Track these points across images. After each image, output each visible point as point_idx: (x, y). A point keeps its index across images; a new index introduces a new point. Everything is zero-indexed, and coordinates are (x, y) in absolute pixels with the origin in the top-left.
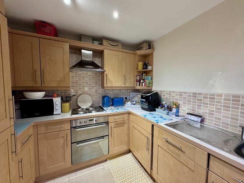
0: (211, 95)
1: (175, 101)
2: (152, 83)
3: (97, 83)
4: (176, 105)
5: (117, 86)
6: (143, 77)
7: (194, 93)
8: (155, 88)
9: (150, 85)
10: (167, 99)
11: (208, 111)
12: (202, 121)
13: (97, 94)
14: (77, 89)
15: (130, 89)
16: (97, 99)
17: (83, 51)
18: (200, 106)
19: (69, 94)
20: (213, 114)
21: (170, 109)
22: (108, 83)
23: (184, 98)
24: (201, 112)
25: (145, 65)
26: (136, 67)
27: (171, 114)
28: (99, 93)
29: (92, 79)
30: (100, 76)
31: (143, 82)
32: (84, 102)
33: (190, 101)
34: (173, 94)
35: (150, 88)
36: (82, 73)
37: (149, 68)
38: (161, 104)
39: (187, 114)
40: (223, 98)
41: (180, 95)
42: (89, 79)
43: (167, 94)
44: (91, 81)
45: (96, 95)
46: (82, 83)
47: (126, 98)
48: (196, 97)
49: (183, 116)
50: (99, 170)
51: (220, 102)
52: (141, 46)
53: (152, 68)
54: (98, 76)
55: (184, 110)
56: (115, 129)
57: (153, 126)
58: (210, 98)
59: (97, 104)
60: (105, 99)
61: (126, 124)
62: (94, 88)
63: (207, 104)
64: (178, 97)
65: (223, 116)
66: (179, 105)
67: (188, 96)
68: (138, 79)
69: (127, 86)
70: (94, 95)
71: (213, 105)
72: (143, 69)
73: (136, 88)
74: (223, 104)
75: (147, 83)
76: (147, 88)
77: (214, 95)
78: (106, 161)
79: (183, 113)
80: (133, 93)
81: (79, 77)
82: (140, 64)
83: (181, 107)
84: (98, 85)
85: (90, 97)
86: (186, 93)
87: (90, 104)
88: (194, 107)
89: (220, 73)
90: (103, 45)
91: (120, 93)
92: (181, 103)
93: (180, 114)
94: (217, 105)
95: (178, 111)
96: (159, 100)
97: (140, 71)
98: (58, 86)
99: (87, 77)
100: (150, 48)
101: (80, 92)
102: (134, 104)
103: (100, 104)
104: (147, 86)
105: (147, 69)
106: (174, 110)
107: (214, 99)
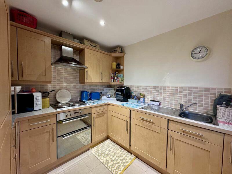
0: (164, 87)
1: (142, 93)
2: (124, 79)
3: (75, 79)
4: (143, 95)
5: (96, 82)
6: (116, 75)
7: (154, 87)
8: (126, 84)
9: (122, 81)
10: (136, 91)
11: (162, 98)
12: (160, 104)
13: (75, 89)
14: (55, 83)
15: (104, 85)
16: (75, 94)
17: (63, 47)
18: (158, 95)
19: (45, 90)
20: (165, 99)
21: (139, 99)
22: (88, 79)
23: (148, 90)
24: (158, 99)
25: (118, 65)
26: (111, 66)
27: (140, 102)
28: (77, 89)
29: (71, 75)
30: (78, 72)
31: (117, 79)
32: (63, 97)
33: (152, 92)
34: (140, 88)
35: (122, 84)
36: (61, 69)
37: (122, 67)
38: (132, 96)
39: (150, 101)
40: (170, 88)
41: (145, 88)
42: (68, 75)
43: (135, 88)
44: (69, 77)
45: (74, 91)
46: (61, 78)
47: (101, 93)
48: (155, 89)
49: (147, 103)
50: (84, 158)
51: (168, 91)
52: (115, 50)
53: (124, 68)
54: (77, 72)
55: (148, 99)
56: (97, 119)
57: (131, 111)
58: (164, 89)
59: (75, 99)
60: (85, 94)
61: (105, 114)
62: (72, 84)
63: (162, 93)
64: (144, 90)
65: (171, 100)
66: (145, 95)
67: (151, 89)
68: (113, 76)
69: (104, 82)
70: (72, 91)
71: (165, 93)
72: (117, 68)
73: (110, 84)
74: (170, 93)
75: (120, 80)
76: (120, 84)
77: (165, 87)
78: (89, 149)
79: (147, 101)
80: (107, 88)
81: (57, 72)
82: (114, 64)
83: (146, 97)
84: (77, 80)
85: (69, 92)
86: (149, 87)
87: (69, 99)
88: (155, 96)
89: (168, 73)
90: (84, 44)
91: (96, 88)
92: (145, 94)
93: (145, 102)
94: (167, 93)
95: (144, 100)
96: (130, 93)
97: (114, 70)
98: (37, 80)
99: (66, 73)
100: (122, 52)
101: (58, 88)
102: (110, 98)
103: (78, 99)
104: (120, 82)
105: (119, 68)
106: (142, 99)
107: (166, 89)
